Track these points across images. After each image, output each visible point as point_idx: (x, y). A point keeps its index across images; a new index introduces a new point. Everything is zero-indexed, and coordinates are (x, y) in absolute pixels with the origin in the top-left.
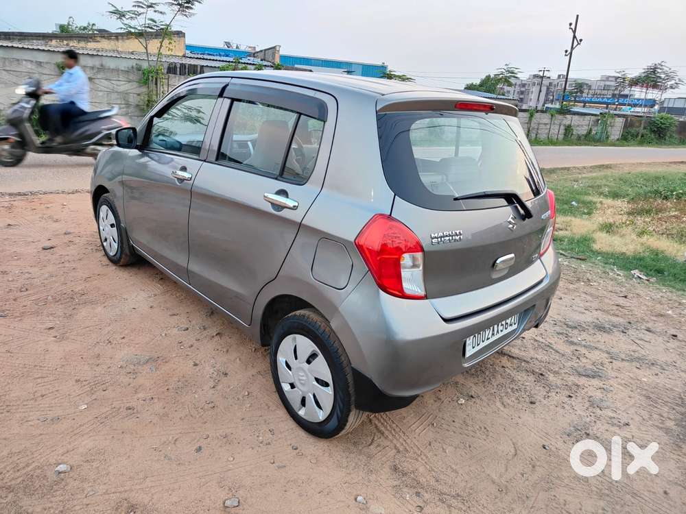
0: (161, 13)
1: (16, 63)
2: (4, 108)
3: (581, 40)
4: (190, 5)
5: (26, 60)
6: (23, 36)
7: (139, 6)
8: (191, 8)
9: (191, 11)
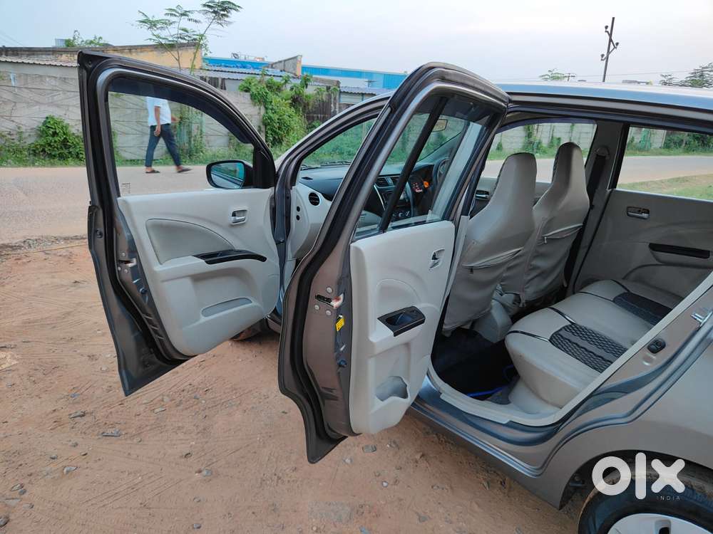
0: (196, 21)
1: (38, 80)
2: (26, 130)
3: (617, 44)
4: (226, 13)
5: (49, 77)
6: (31, 51)
7: (171, 14)
8: (227, 16)
9: (226, 19)
